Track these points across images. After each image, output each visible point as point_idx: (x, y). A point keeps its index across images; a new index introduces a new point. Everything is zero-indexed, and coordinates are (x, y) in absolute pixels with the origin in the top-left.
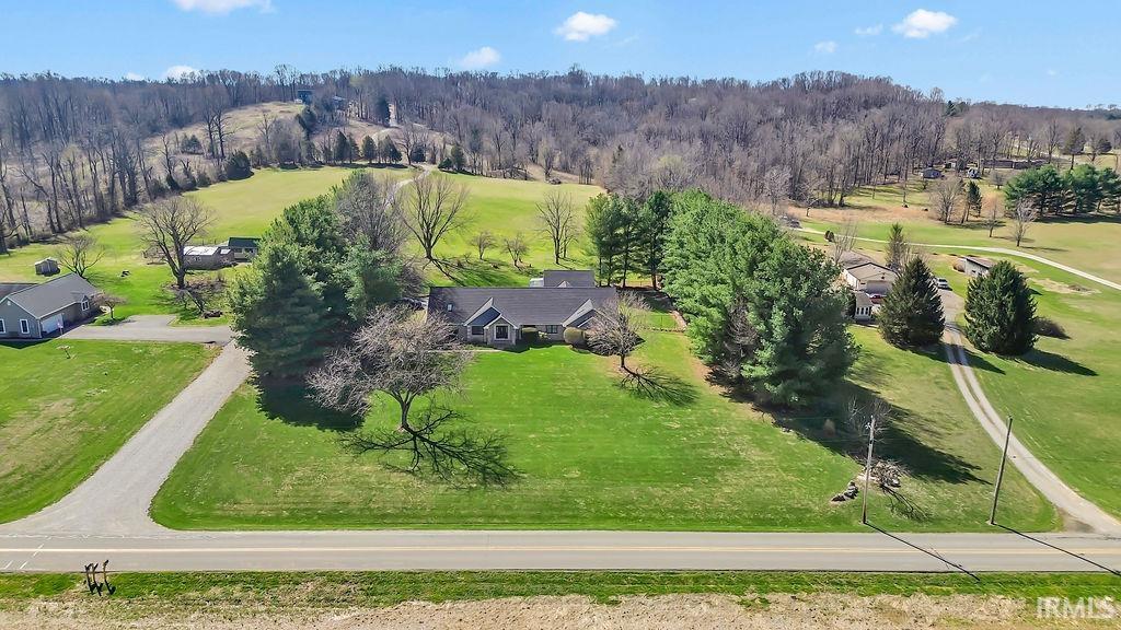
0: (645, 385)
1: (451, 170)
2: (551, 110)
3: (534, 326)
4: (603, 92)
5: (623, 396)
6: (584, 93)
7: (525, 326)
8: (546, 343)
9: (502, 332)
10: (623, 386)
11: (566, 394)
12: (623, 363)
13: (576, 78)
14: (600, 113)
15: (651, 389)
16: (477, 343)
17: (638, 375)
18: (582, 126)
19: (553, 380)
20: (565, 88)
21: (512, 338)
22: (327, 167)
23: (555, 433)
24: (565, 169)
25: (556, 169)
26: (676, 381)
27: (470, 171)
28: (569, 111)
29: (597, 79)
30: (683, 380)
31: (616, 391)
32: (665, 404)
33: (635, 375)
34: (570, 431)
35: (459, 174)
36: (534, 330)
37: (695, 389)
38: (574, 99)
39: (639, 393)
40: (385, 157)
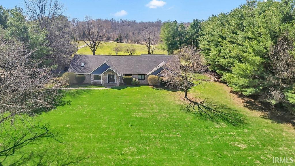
0: (204, 109)
1: (118, 42)
3: (131, 75)
5: (189, 118)
7: (126, 75)
8: (137, 85)
9: (112, 79)
10: (188, 111)
11: (146, 116)
12: (186, 95)
15: (209, 113)
16: (95, 85)
17: (197, 103)
19: (138, 106)
21: (117, 81)
23: (132, 155)
26: (225, 107)
27: (124, 42)
30: (228, 106)
31: (183, 113)
32: (224, 125)
33: (195, 103)
34: (147, 152)
35: (121, 43)
36: (130, 77)
37: (241, 113)
39: (201, 116)
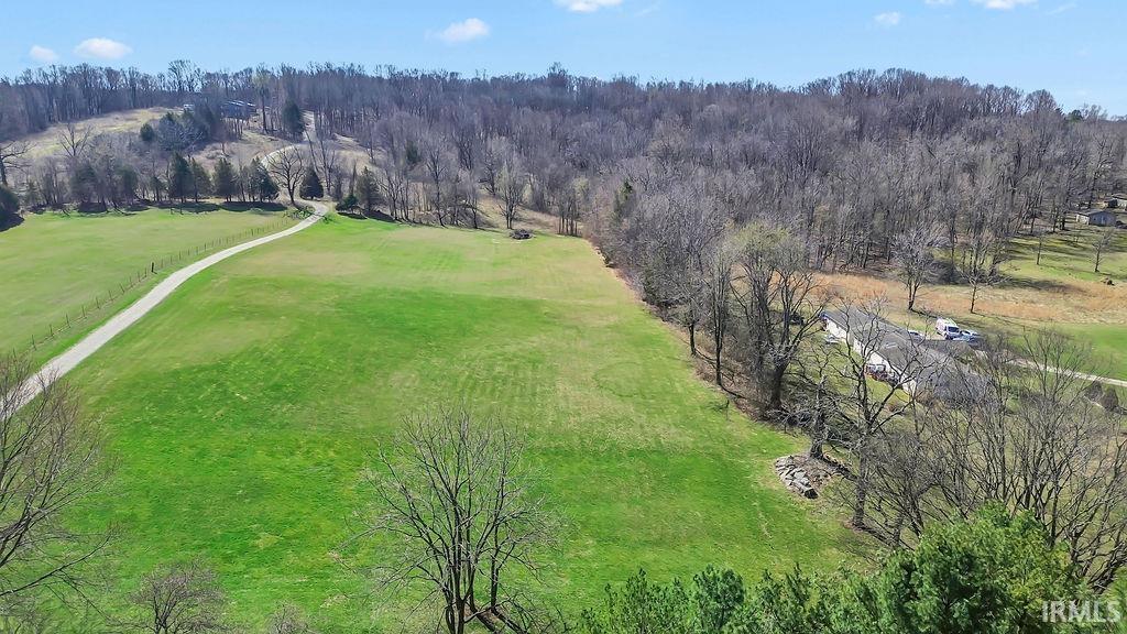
1: (357, 212)
2: (523, 119)
4: (591, 96)
6: (567, 97)
13: (558, 80)
14: (588, 125)
18: (564, 142)
20: (544, 92)
22: (153, 211)
24: (539, 205)
25: (526, 207)
27: (388, 212)
28: (546, 121)
29: (582, 82)
35: (369, 221)
38: (556, 106)
40: (252, 193)
